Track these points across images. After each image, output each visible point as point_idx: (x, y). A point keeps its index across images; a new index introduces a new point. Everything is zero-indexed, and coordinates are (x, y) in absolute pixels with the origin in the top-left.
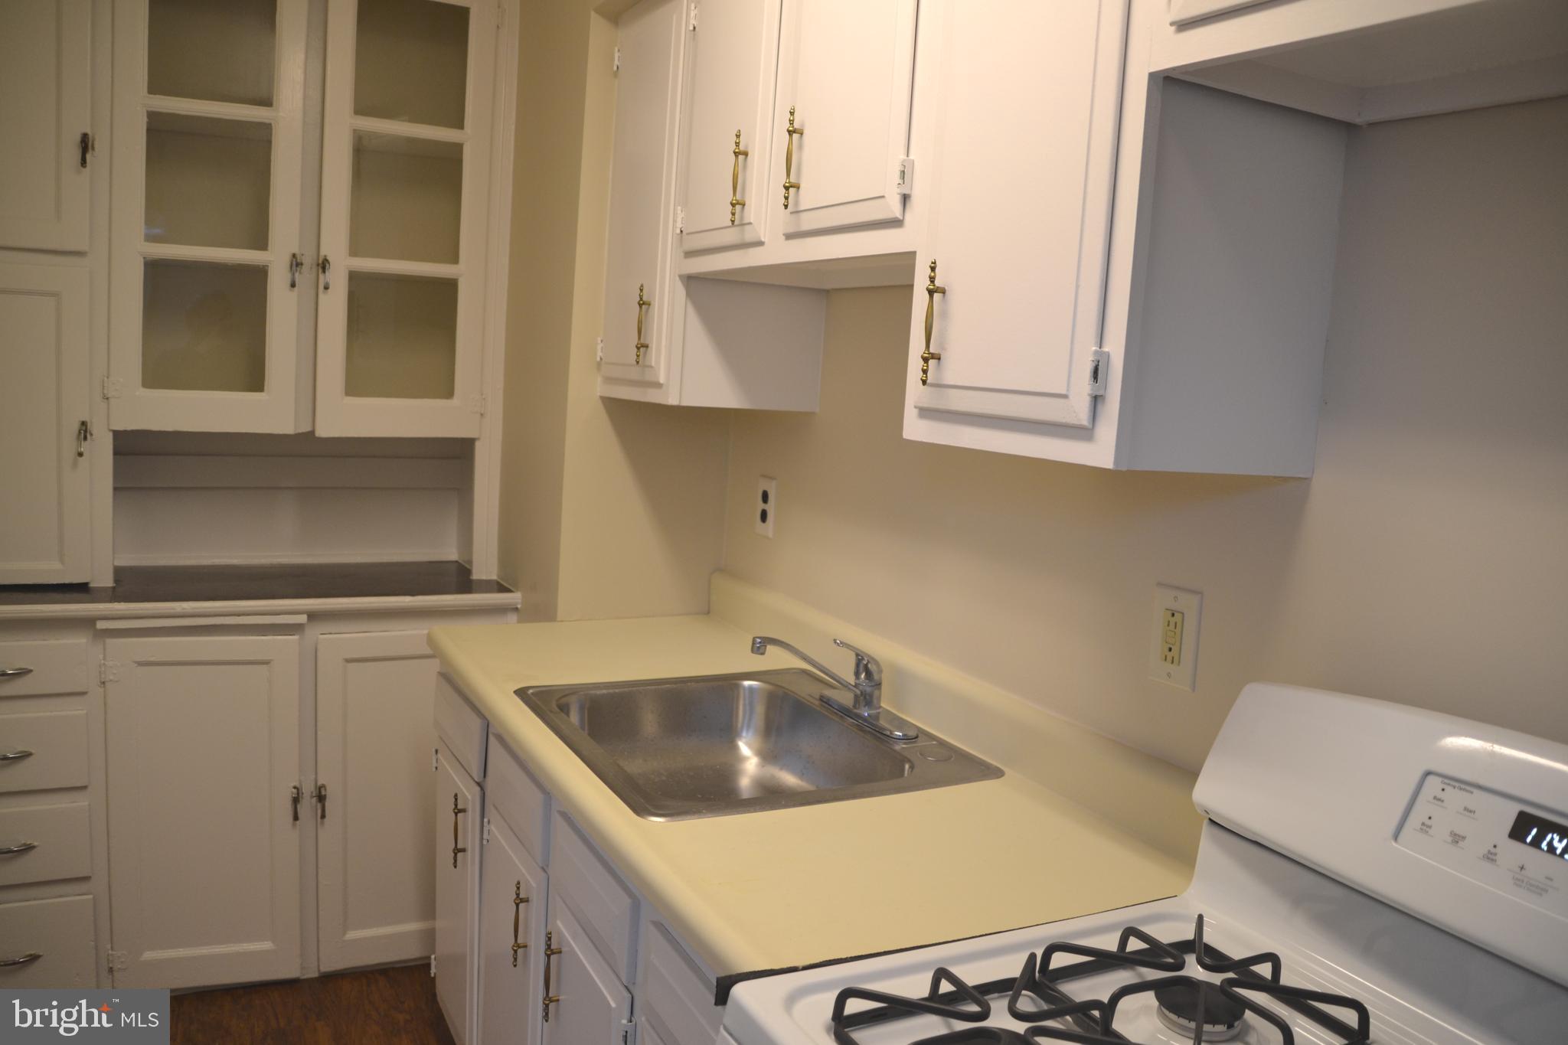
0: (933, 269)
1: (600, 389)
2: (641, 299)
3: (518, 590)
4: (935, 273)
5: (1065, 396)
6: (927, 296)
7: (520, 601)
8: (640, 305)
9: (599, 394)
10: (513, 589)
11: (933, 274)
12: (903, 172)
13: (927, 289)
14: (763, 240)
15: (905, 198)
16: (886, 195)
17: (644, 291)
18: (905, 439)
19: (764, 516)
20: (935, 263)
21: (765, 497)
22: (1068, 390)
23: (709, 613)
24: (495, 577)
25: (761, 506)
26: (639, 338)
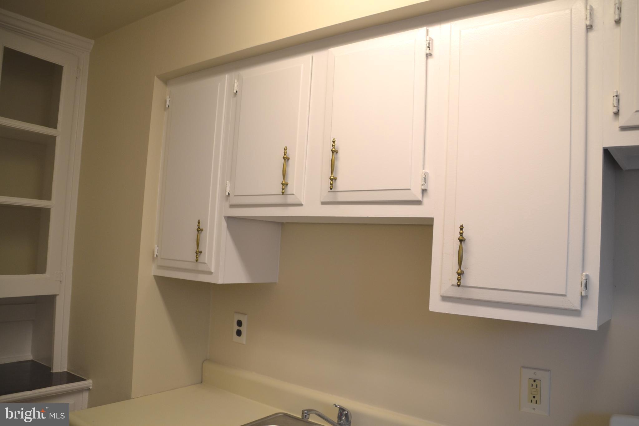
0: (461, 229)
1: (154, 271)
2: (199, 227)
3: (89, 378)
4: (462, 231)
5: (565, 295)
6: (459, 242)
7: (91, 385)
8: (198, 231)
9: (153, 274)
10: (87, 379)
11: (461, 232)
12: (425, 178)
13: (459, 239)
14: (302, 203)
15: (424, 191)
16: (411, 189)
17: (200, 223)
18: (430, 311)
19: (239, 333)
20: (462, 226)
21: (239, 323)
22: (566, 293)
23: (202, 382)
24: (66, 370)
25: (236, 328)
26: (198, 248)
